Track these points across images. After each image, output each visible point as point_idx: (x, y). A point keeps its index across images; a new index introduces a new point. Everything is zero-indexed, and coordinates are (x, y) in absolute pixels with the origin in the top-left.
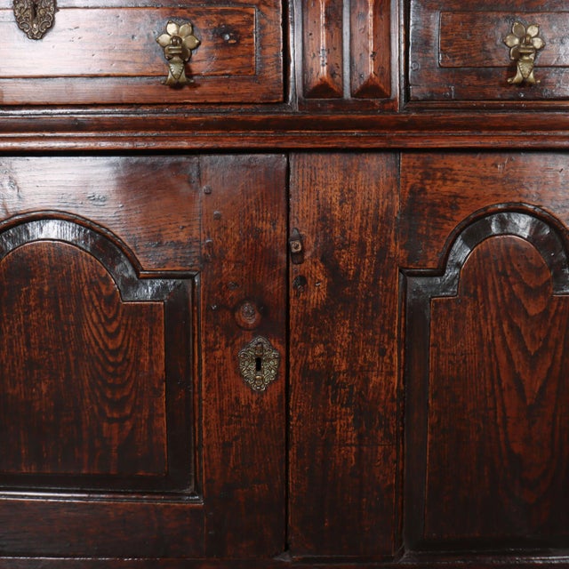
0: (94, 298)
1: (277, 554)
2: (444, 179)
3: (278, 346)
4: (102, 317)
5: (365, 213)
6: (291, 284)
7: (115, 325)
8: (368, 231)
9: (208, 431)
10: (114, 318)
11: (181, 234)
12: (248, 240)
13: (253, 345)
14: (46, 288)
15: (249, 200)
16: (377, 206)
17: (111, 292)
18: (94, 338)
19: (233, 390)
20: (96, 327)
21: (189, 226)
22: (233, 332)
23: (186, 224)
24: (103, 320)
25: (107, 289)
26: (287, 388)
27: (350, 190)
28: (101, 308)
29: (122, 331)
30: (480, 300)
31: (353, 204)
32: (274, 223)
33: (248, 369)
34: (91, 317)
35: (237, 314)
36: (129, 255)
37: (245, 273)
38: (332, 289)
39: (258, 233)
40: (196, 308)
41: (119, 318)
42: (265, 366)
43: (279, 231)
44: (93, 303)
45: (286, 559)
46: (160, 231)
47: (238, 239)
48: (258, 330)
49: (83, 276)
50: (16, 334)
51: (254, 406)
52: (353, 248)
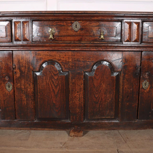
1: (14, 120)
2: (39, 55)
3: (12, 84)
5: (26, 61)
6: (14, 73)
8: (26, 64)
9: (1, 98)
13: (8, 83)
15: (6, 59)
16: (28, 60)
19: (5, 91)
22: (5, 81)
26: (14, 91)
27: (23, 57)
30: (46, 76)
31: (24, 60)
32: (10, 63)
33: (7, 88)
35: (5, 78)
37: (6, 71)
38: (21, 74)
39: (8, 65)
42: (10, 87)
45: (16, 120)
47: (5, 65)
48: (9, 81)
51: (9, 94)
52: (24, 67)
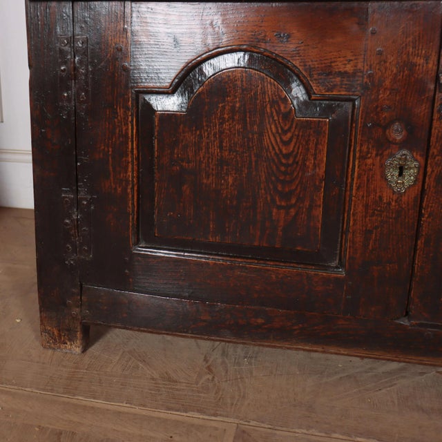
0: (275, 113)
1: (398, 318)
3: (419, 158)
4: (279, 129)
6: (436, 109)
7: (289, 135)
9: (355, 220)
10: (289, 130)
11: (348, 66)
12: (404, 72)
13: (398, 156)
14: (238, 105)
15: (408, 39)
17: (288, 110)
18: (272, 145)
19: (378, 191)
20: (274, 136)
21: (355, 59)
22: (383, 145)
23: (353, 58)
24: (280, 131)
25: (285, 108)
26: (423, 191)
28: (279, 122)
29: (294, 140)
32: (427, 58)
33: (392, 174)
34: (271, 128)
35: (387, 131)
36: (305, 81)
37: (398, 98)
39: (412, 67)
40: (354, 125)
41: (292, 131)
42: (406, 173)
43: (430, 66)
44: (273, 118)
45: (405, 322)
46: (331, 62)
47: (395, 71)
48: (403, 144)
49: (267, 97)
50: (212, 138)
51: (393, 204)
